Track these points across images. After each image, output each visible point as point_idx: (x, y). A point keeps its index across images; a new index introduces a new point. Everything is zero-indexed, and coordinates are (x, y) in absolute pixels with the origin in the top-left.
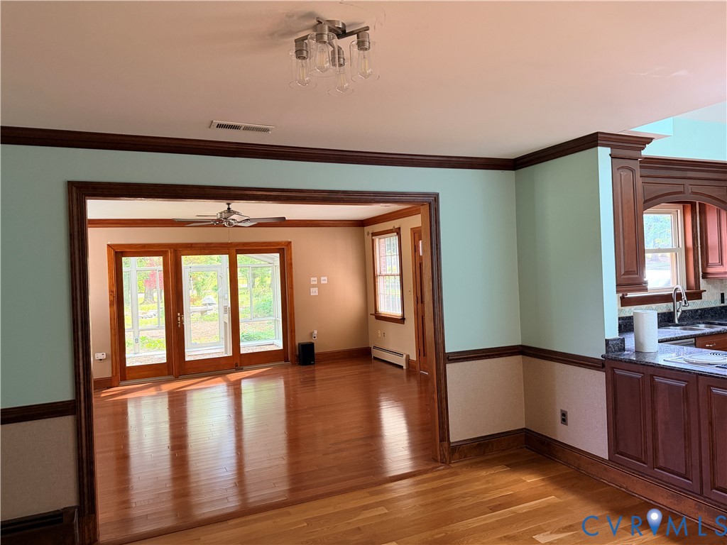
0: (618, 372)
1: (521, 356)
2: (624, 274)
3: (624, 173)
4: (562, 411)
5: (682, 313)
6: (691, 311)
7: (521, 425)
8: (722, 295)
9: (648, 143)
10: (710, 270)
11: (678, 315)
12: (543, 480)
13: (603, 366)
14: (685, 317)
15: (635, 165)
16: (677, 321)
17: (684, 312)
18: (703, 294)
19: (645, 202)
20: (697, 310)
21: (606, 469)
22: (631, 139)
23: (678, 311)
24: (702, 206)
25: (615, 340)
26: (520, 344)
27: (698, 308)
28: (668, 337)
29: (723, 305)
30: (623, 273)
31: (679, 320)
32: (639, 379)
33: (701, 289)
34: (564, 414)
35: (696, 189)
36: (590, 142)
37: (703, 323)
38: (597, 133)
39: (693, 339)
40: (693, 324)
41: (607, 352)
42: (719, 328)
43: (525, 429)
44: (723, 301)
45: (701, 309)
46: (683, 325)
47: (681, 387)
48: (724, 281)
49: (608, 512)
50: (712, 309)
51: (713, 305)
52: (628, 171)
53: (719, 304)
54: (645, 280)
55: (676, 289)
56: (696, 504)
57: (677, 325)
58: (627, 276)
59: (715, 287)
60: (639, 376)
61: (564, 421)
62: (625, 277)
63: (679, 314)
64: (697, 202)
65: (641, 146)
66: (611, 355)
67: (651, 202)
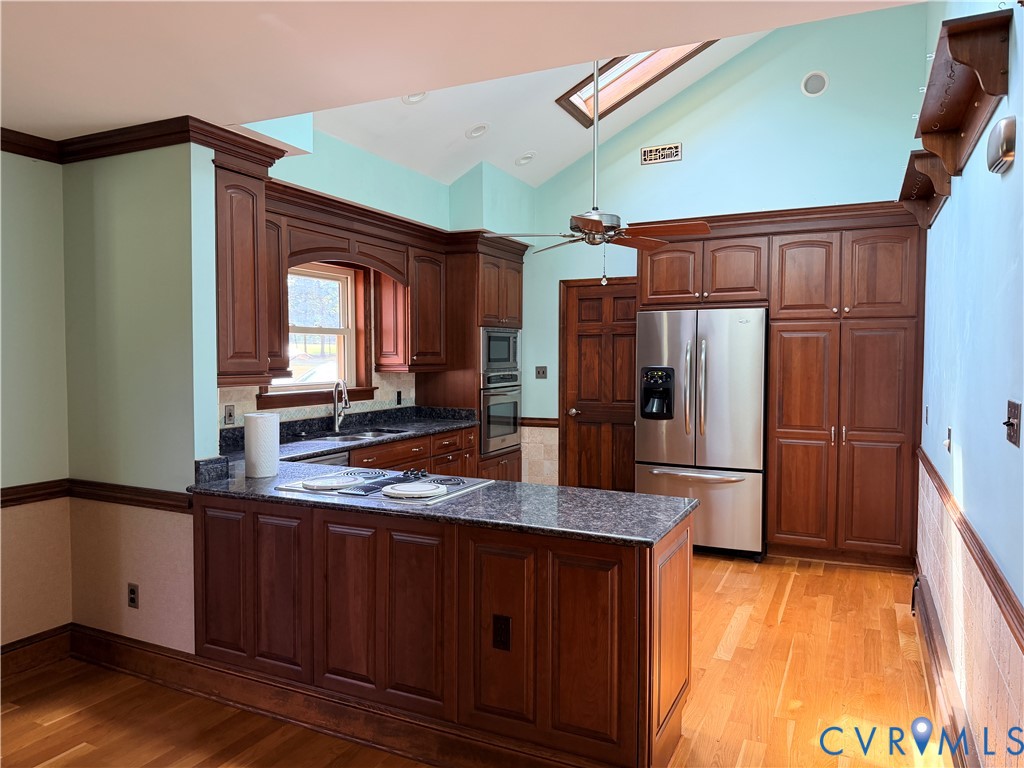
0: (211, 512)
1: (68, 498)
2: (232, 357)
3: (237, 196)
4: (130, 585)
5: (344, 419)
6: (358, 414)
7: (66, 618)
8: (399, 394)
9: (279, 157)
10: (384, 361)
11: (339, 421)
12: (79, 714)
13: (191, 505)
14: (351, 422)
15: (260, 189)
16: (337, 429)
17: (347, 416)
18: (376, 392)
19: (293, 254)
20: (366, 414)
21: (190, 671)
22: (250, 143)
23: (339, 415)
24: (377, 275)
25: (210, 462)
26: (67, 477)
27: (368, 410)
28: (310, 452)
29: (399, 406)
30: (230, 354)
31: (340, 427)
32: (239, 521)
33: (374, 385)
34: (133, 591)
35: (365, 249)
36: (177, 131)
37: (371, 431)
38: (187, 118)
39: (346, 453)
40: (358, 432)
41: (197, 481)
42: (387, 436)
43: (71, 624)
44: (399, 402)
45: (371, 413)
46: (345, 434)
47: (289, 528)
48: (401, 376)
49: (174, 747)
50: (385, 411)
51: (387, 407)
52: (247, 195)
53: (394, 405)
54: (288, 369)
55: (338, 385)
56: (305, 700)
57: (337, 435)
58: (237, 360)
59: (391, 384)
60: (239, 516)
61: (133, 601)
62: (233, 361)
63: (341, 418)
64: (372, 269)
65: (268, 160)
66: (203, 486)
67: (301, 256)
